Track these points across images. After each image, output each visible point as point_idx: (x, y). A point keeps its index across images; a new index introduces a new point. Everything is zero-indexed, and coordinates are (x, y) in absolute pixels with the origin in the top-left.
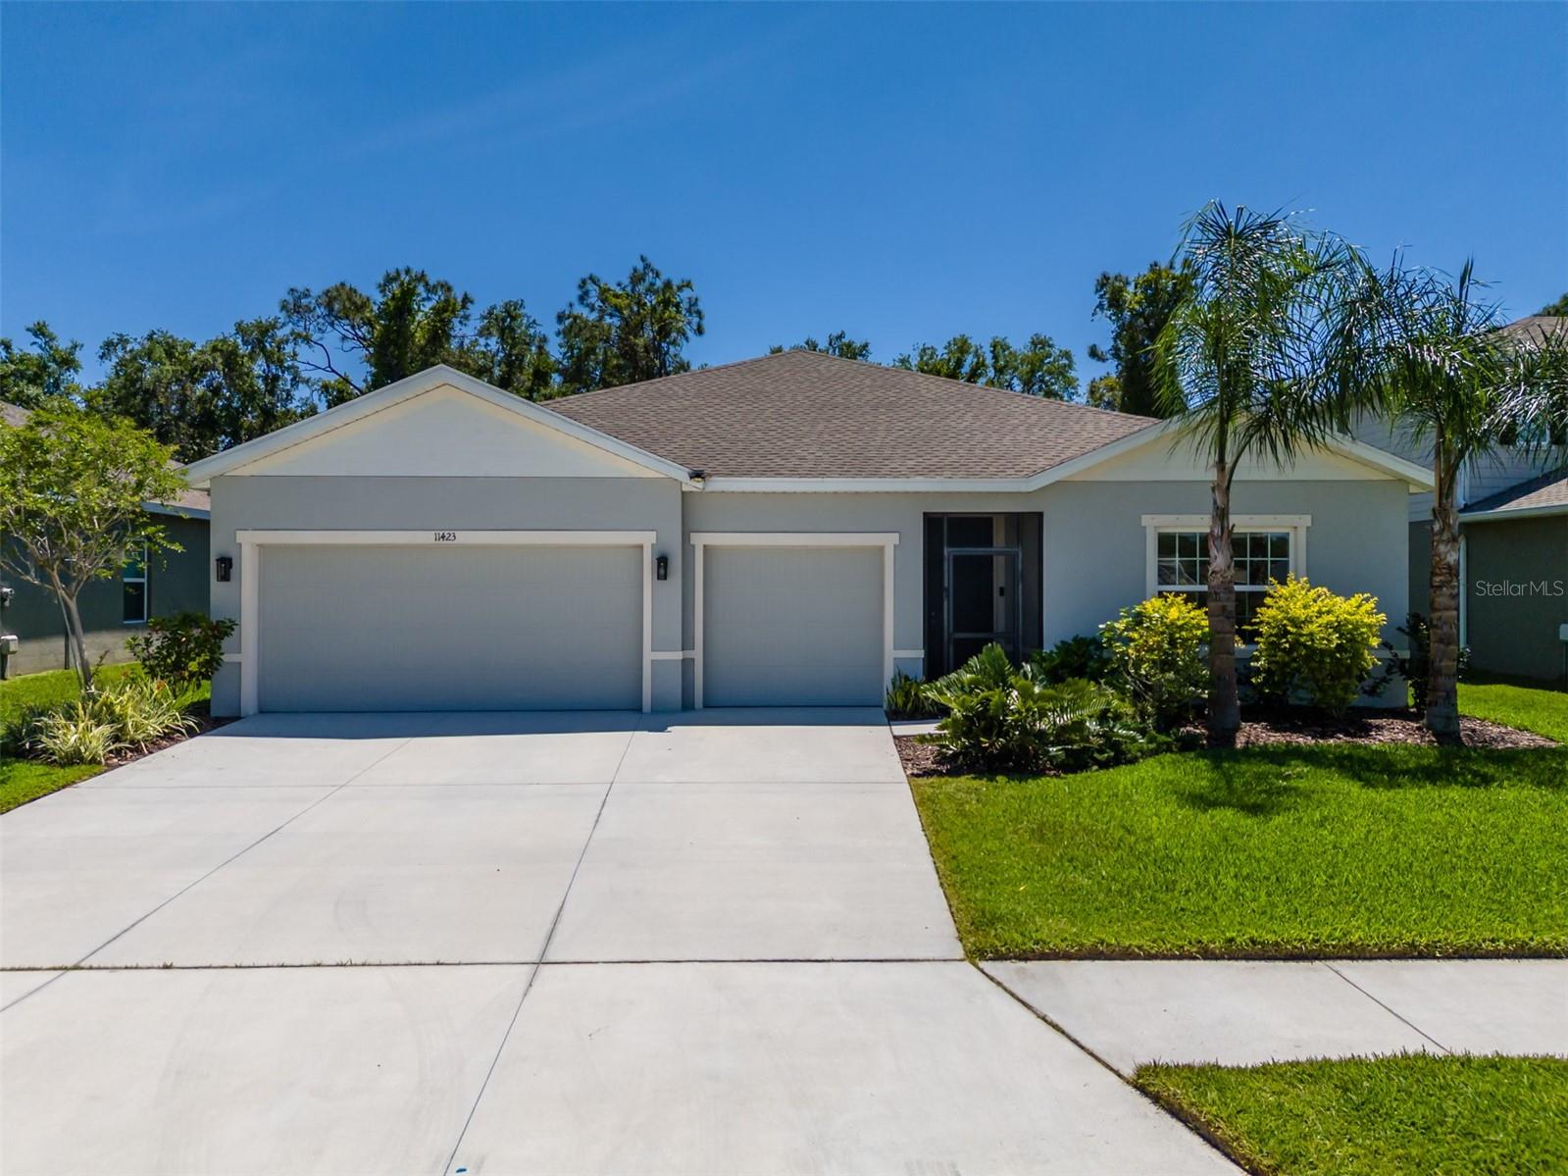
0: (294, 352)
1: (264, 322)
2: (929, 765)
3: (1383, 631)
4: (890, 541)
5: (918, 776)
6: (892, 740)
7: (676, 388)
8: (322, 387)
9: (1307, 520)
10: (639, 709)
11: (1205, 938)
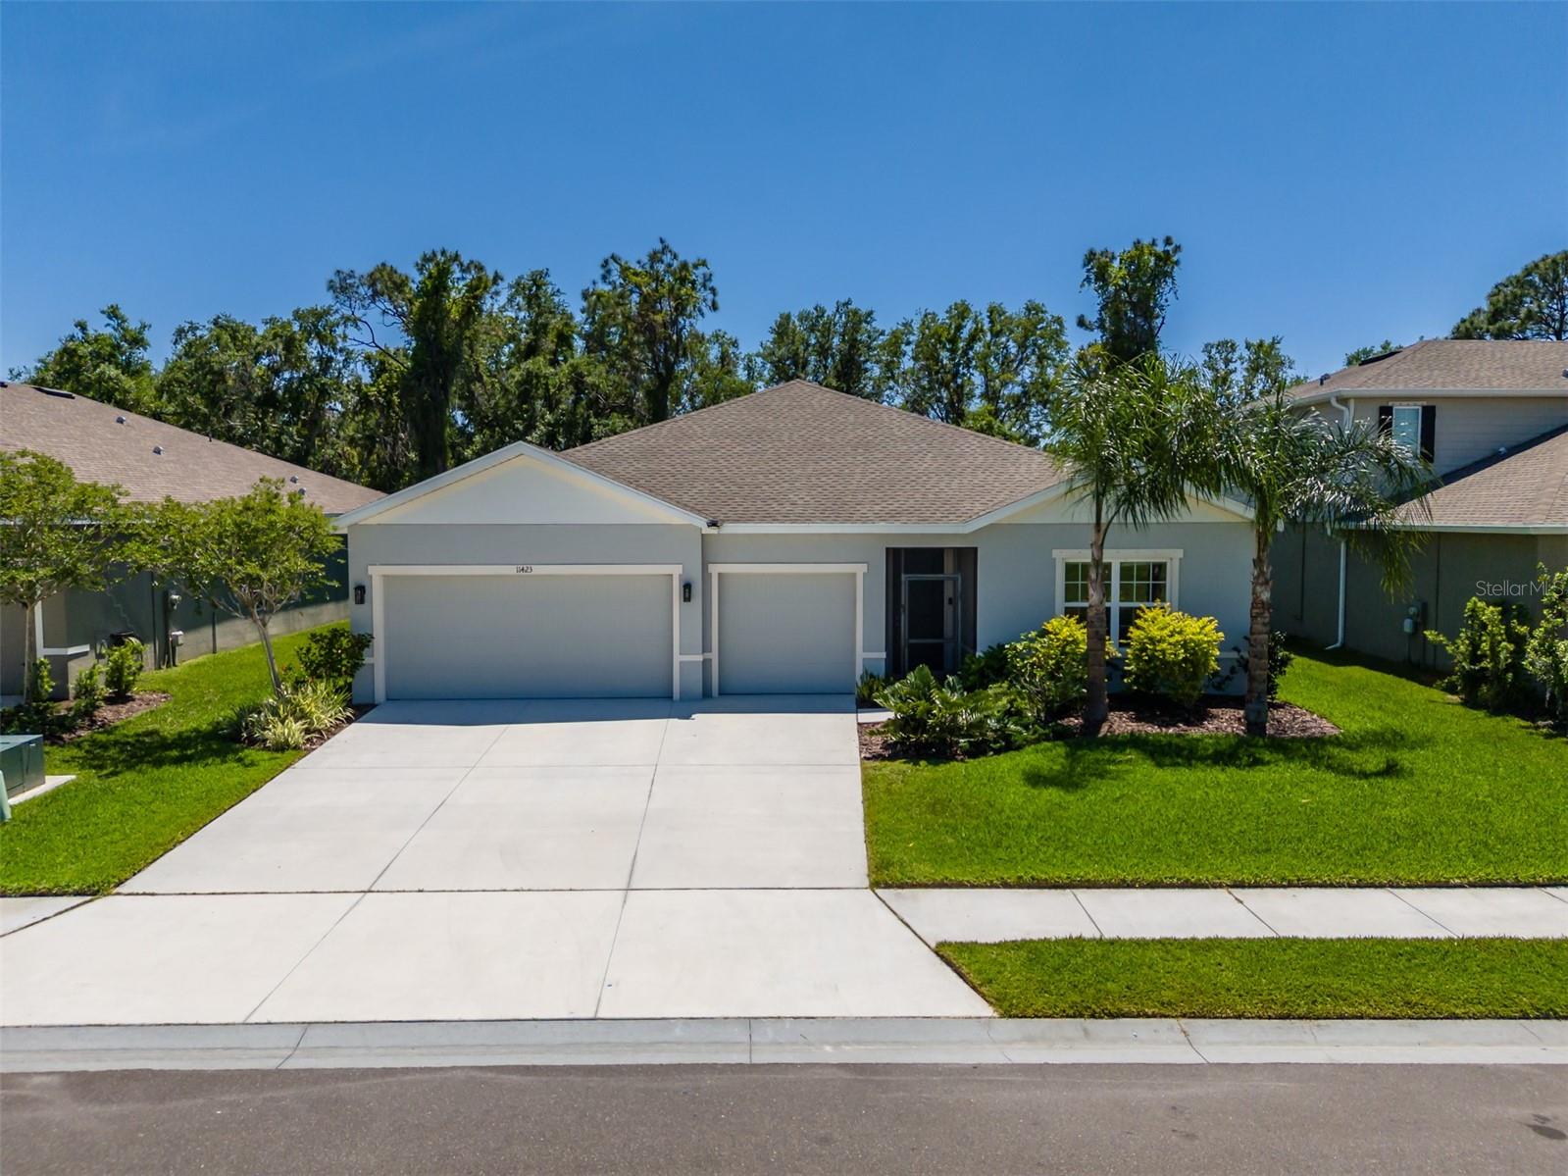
0: (344, 334)
1: (319, 309)
2: (877, 749)
3: (1222, 646)
4: (860, 570)
5: (868, 759)
6: (856, 726)
7: (695, 427)
8: (365, 358)
9: (1180, 553)
10: (670, 697)
11: (1005, 876)
